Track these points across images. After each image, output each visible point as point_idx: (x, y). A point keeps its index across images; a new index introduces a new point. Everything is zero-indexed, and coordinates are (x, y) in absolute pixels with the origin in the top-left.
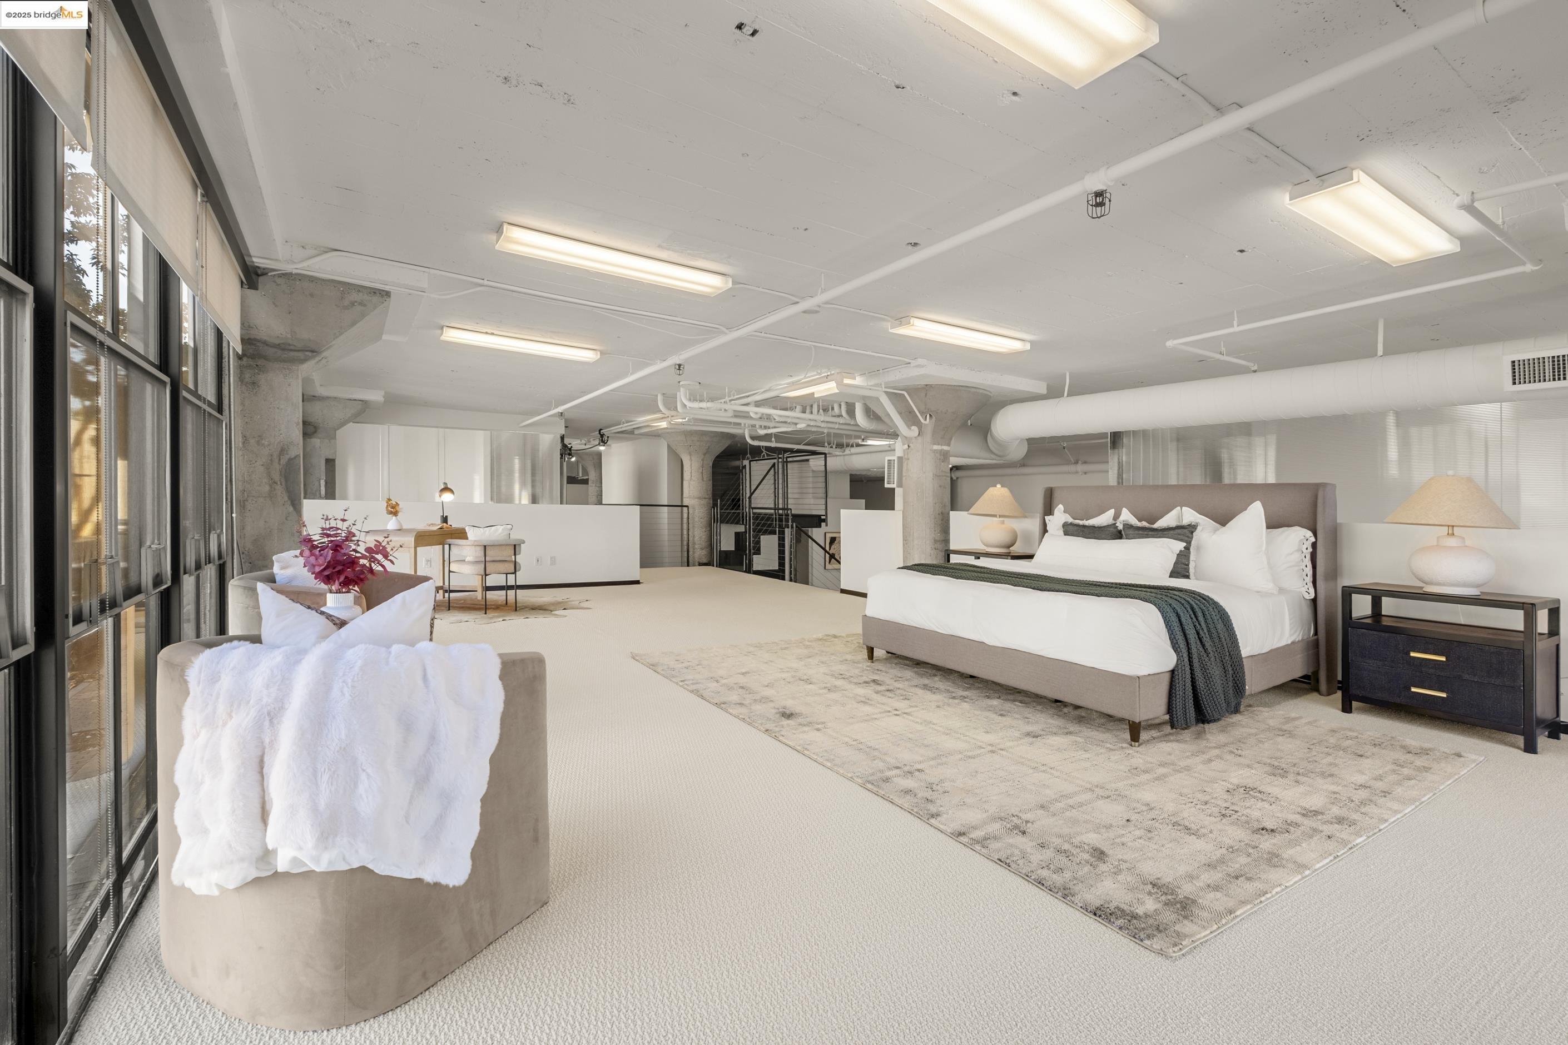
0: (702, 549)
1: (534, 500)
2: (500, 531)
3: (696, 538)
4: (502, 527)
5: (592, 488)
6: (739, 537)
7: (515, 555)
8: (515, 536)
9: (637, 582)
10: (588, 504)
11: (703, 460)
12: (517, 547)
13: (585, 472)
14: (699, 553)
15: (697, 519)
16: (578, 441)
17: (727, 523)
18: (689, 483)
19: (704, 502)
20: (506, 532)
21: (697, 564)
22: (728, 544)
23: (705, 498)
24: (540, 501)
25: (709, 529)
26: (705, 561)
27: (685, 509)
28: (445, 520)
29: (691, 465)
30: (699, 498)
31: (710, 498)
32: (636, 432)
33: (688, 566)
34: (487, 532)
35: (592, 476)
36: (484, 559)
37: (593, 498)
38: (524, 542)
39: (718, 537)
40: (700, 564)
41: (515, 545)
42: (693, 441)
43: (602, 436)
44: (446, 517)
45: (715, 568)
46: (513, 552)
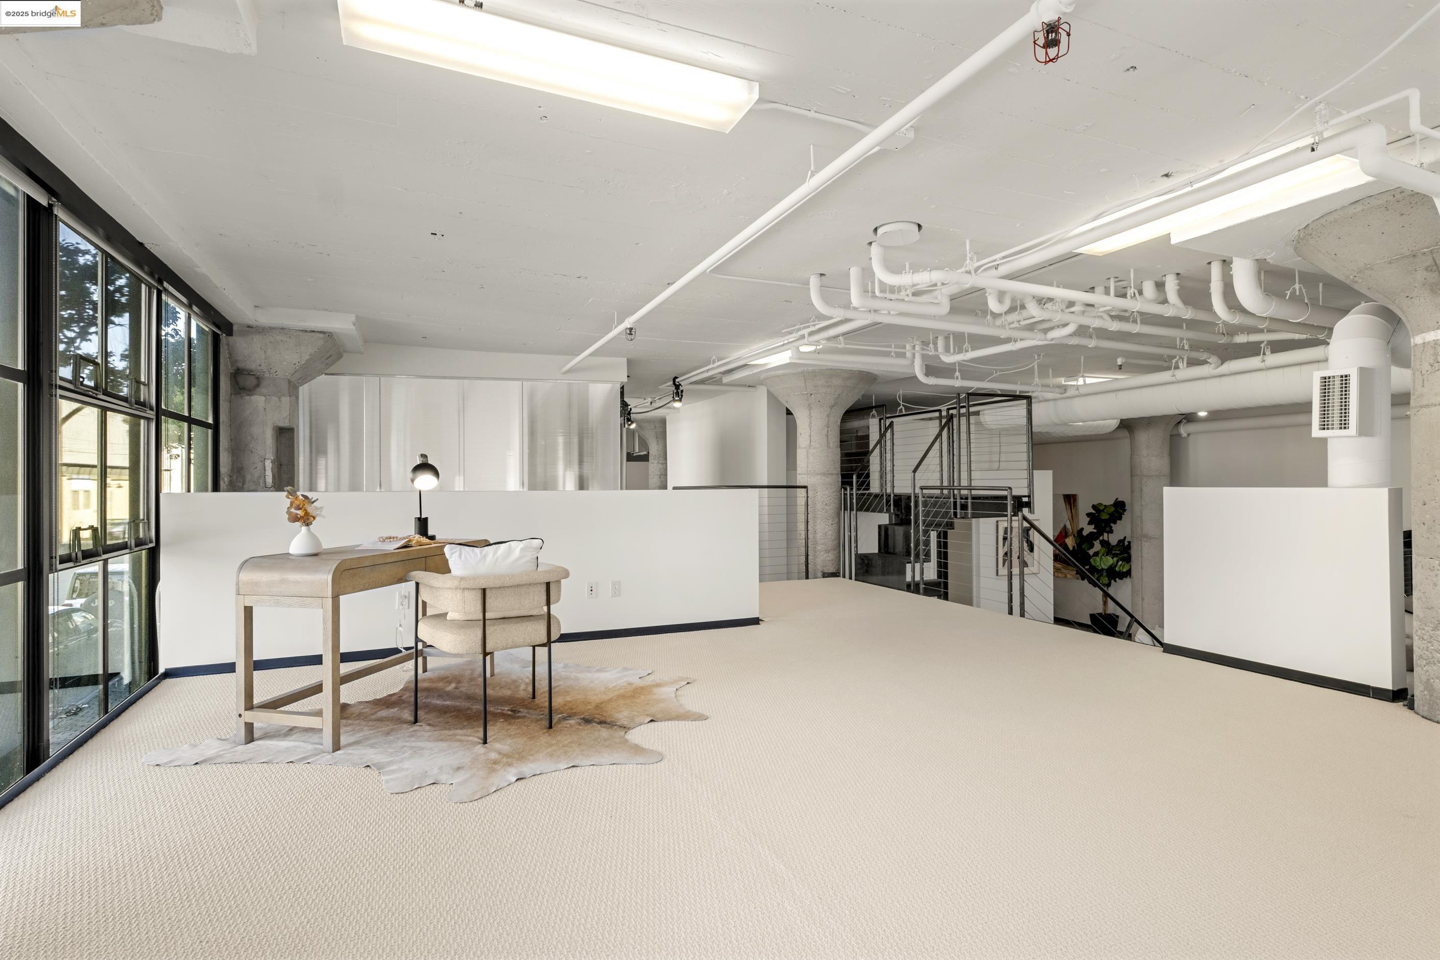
0: (827, 551)
1: (582, 484)
2: (517, 553)
3: (819, 535)
4: (521, 545)
5: (653, 466)
6: (884, 533)
7: (548, 604)
8: (550, 559)
9: (755, 621)
10: (648, 489)
11: (828, 416)
12: (552, 587)
13: (644, 444)
14: (822, 558)
15: (819, 506)
16: (641, 401)
17: (867, 510)
18: (808, 452)
19: (829, 480)
20: (530, 556)
21: (820, 574)
22: (869, 544)
23: (833, 474)
24: (590, 488)
25: (837, 520)
26: (832, 569)
27: (801, 493)
28: (422, 525)
29: (810, 423)
30: (824, 474)
31: (838, 474)
32: (726, 379)
33: (807, 578)
34: (490, 558)
35: (654, 449)
36: (481, 617)
37: (654, 479)
38: (566, 574)
39: (853, 534)
40: (825, 575)
41: (548, 584)
42: (815, 386)
43: (677, 386)
44: (426, 519)
45: (847, 580)
46: (544, 598)
